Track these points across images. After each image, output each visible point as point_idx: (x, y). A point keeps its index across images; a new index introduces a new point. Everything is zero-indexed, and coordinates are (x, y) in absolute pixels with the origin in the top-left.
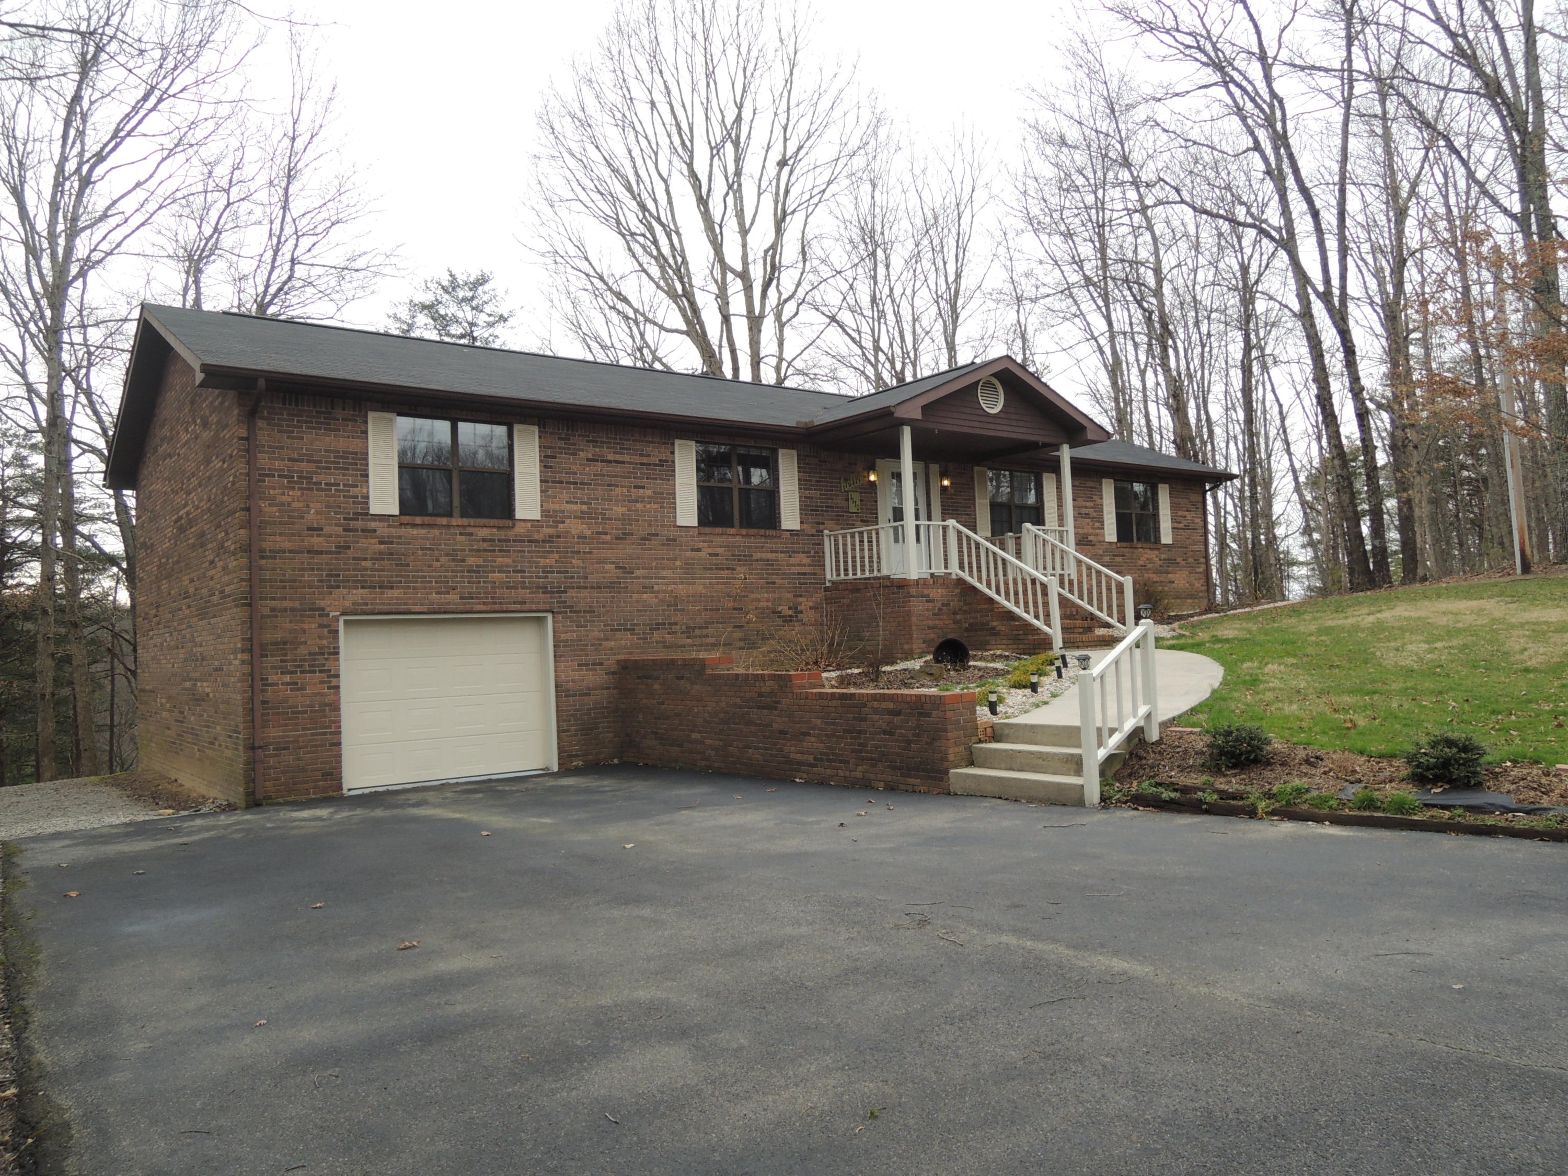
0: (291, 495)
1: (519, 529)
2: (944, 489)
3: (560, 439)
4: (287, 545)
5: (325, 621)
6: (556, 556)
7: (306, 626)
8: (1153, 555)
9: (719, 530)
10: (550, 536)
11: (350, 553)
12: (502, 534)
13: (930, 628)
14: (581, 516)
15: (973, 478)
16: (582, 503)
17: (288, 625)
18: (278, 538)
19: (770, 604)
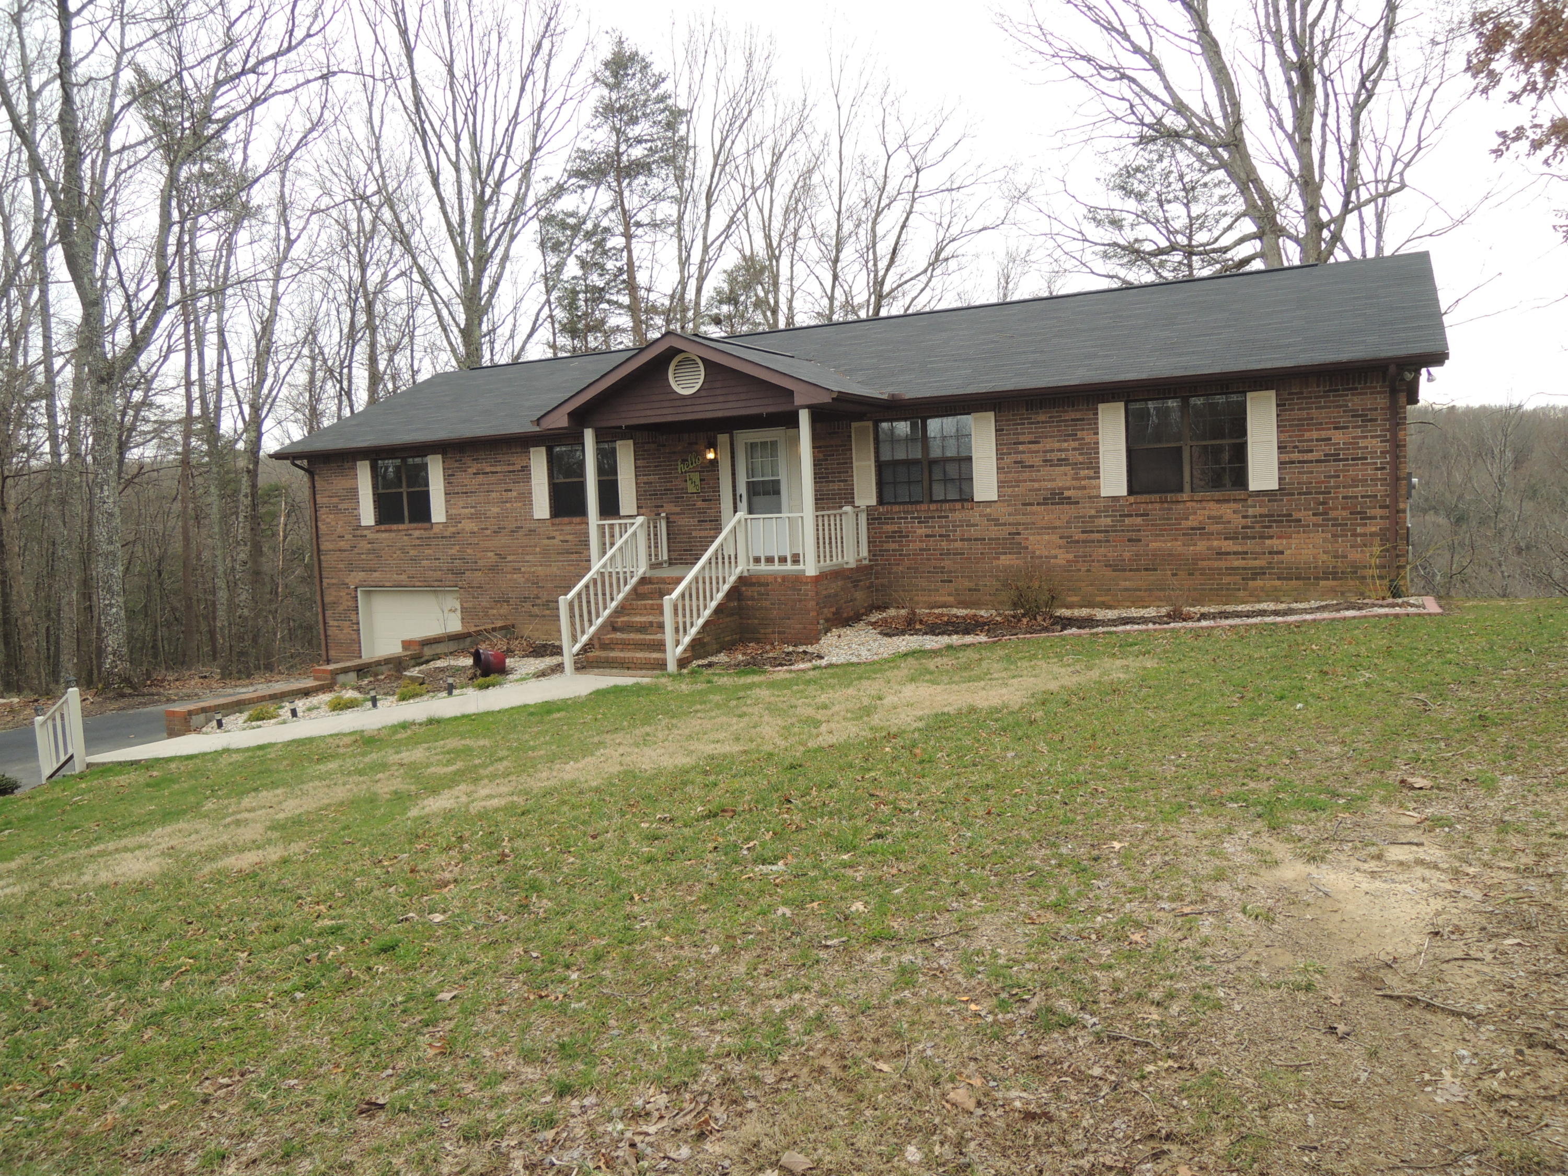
0: (331, 518)
3: (455, 462)
4: (331, 547)
5: (348, 591)
6: (458, 547)
7: (341, 594)
10: (453, 533)
12: (425, 534)
14: (471, 517)
15: (850, 436)
16: (471, 507)
17: (334, 593)
18: (327, 543)
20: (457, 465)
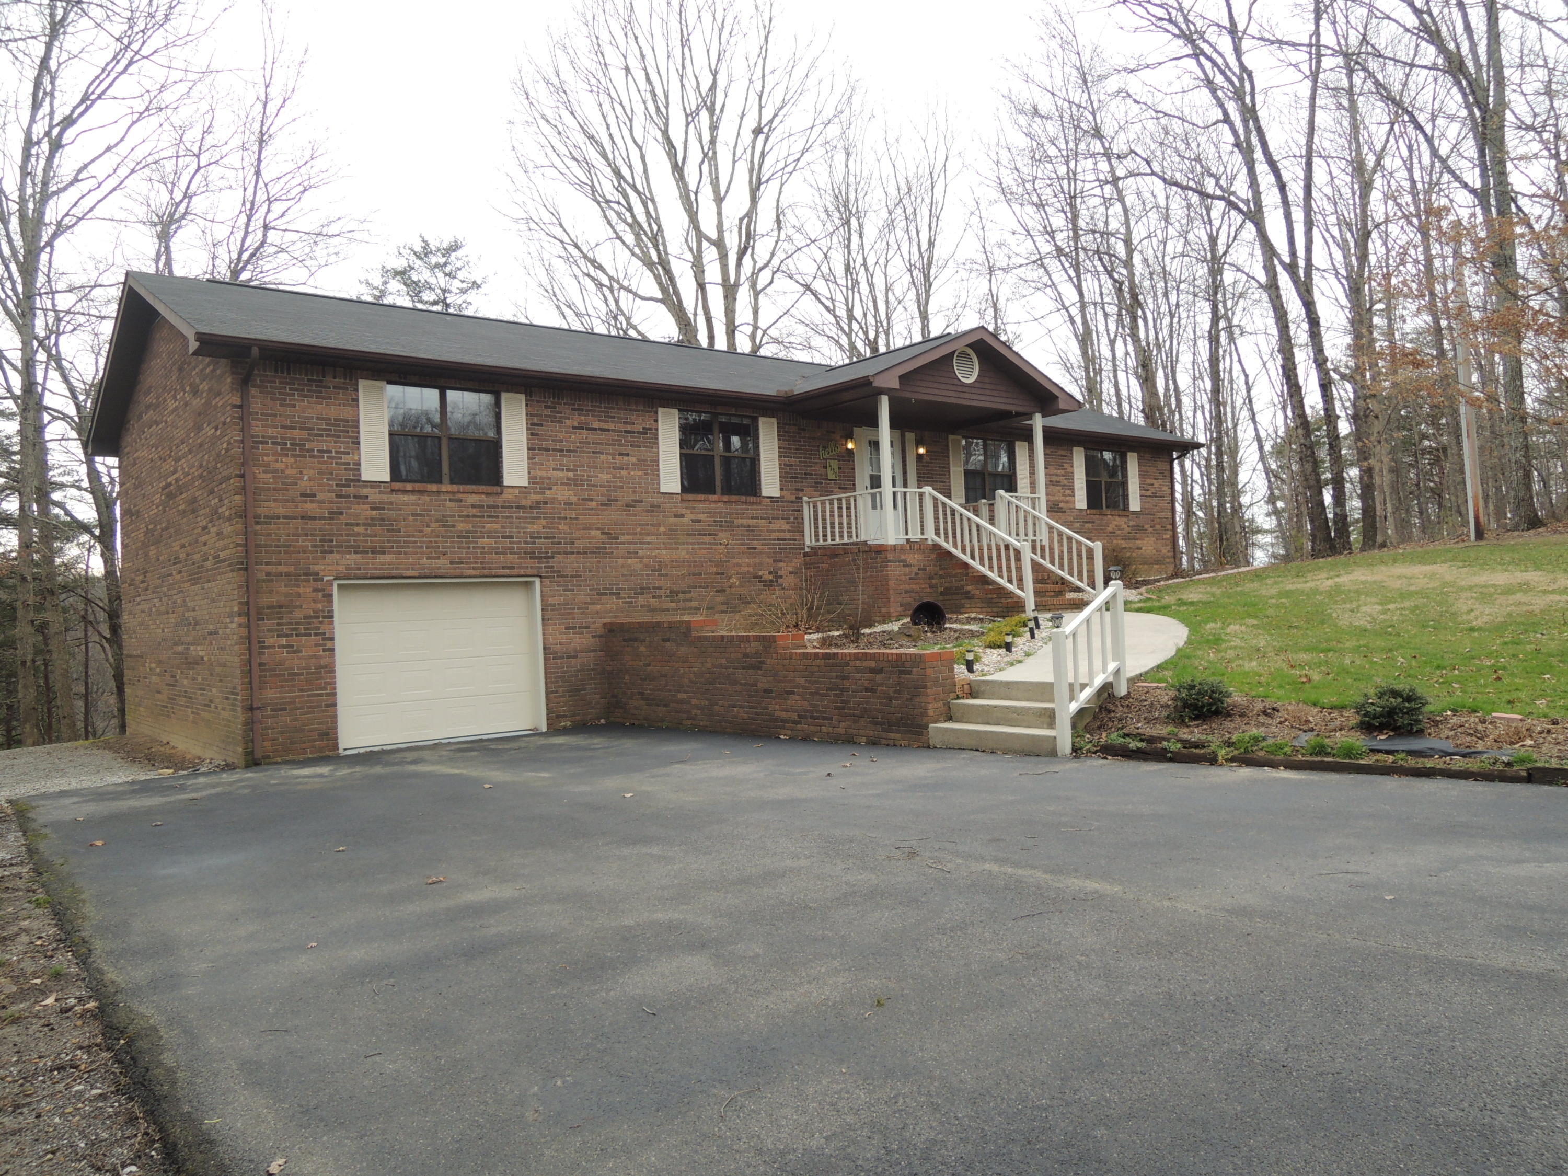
0: (286, 463)
1: (508, 495)
2: (919, 457)
3: (546, 407)
4: (281, 511)
5: (319, 585)
6: (544, 522)
7: (301, 590)
8: (1121, 521)
9: (701, 497)
10: (538, 503)
11: (343, 519)
12: (489, 501)
13: (906, 592)
14: (567, 483)
15: (947, 446)
16: (568, 470)
17: (283, 590)
18: (272, 504)
19: (751, 569)
20: (548, 412)
